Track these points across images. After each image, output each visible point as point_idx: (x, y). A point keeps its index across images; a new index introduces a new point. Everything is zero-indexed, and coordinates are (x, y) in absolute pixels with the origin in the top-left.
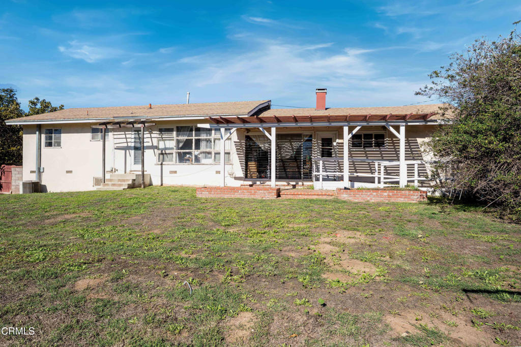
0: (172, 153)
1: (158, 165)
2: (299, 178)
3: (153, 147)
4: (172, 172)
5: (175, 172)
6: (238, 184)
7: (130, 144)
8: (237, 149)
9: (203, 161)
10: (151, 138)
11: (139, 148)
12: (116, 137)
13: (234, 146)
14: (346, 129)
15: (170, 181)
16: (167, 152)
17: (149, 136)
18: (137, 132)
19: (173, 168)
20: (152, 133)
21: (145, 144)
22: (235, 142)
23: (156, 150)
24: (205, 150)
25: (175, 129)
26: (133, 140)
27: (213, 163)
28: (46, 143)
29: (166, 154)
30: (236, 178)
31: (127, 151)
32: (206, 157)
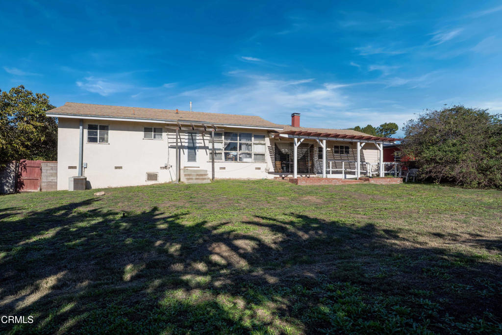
0: (221, 153)
1: (210, 162)
2: (307, 172)
3: (205, 148)
4: (221, 168)
5: (224, 168)
6: (272, 177)
7: (183, 144)
8: (270, 152)
9: (245, 160)
10: (203, 139)
11: (193, 148)
12: (170, 137)
13: (268, 150)
14: (359, 143)
15: (220, 175)
16: (217, 152)
17: (201, 138)
18: (190, 134)
19: (223, 165)
20: (205, 136)
21: (198, 145)
22: (268, 147)
23: (207, 150)
24: (245, 152)
25: (223, 134)
26: (187, 141)
27: (254, 161)
28: (89, 138)
29: (216, 153)
30: (269, 173)
31: (181, 150)
32: (246, 157)
